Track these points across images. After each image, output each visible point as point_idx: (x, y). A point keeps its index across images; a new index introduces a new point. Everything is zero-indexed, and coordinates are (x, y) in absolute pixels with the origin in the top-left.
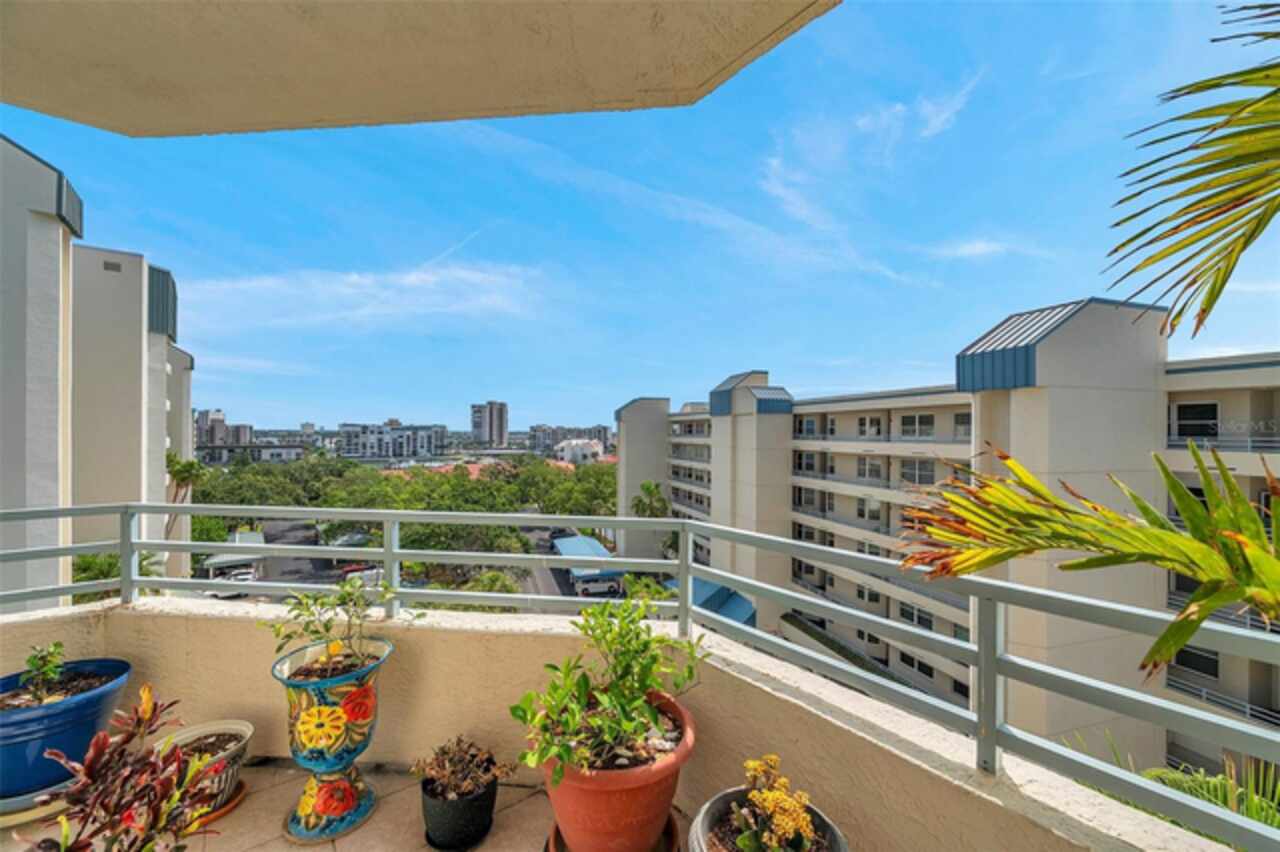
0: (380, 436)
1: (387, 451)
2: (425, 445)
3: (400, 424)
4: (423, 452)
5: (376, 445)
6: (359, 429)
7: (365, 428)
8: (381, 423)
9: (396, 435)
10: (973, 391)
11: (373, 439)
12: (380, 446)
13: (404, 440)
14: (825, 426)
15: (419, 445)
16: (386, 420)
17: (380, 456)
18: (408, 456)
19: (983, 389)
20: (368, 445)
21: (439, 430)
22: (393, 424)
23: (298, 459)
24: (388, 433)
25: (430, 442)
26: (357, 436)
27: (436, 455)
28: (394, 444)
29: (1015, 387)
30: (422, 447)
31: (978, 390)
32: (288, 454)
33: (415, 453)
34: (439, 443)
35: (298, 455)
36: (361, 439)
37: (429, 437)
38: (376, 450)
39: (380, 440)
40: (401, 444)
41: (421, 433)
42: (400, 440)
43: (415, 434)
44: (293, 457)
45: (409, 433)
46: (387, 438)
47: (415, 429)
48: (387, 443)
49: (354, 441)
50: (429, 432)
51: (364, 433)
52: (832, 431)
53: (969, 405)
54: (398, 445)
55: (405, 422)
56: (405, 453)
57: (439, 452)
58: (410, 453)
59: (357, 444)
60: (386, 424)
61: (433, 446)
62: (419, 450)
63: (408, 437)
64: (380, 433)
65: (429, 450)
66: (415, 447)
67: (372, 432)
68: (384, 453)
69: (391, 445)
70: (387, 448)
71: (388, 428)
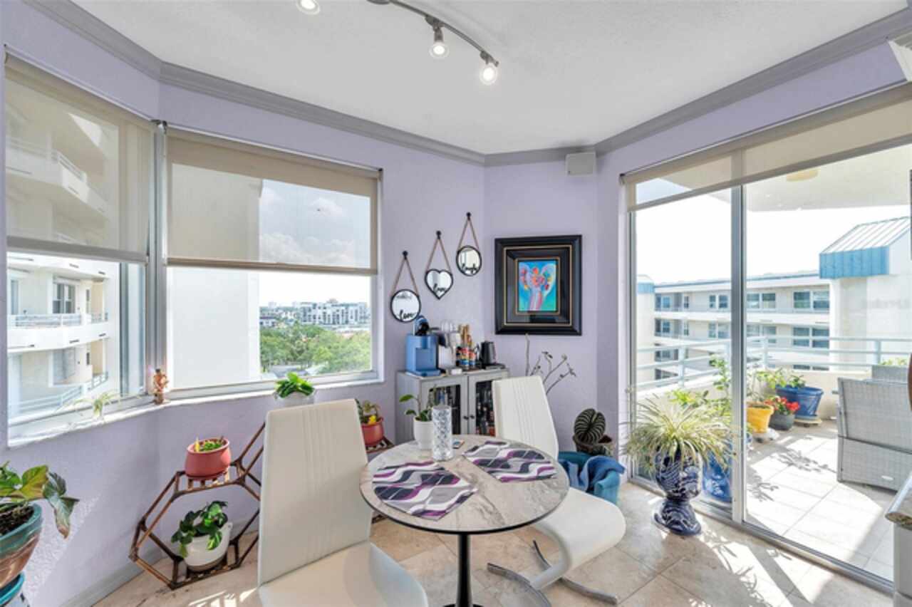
0: (324, 310)
1: (329, 321)
2: (354, 317)
3: (337, 302)
4: (352, 321)
5: (322, 317)
6: (311, 306)
7: (315, 305)
8: (325, 302)
9: (335, 309)
10: (833, 277)
11: (319, 312)
12: (324, 316)
13: (340, 313)
14: (680, 301)
15: (350, 316)
16: (328, 300)
17: (325, 324)
18: (343, 324)
19: (843, 276)
20: (317, 317)
21: (363, 305)
22: (333, 303)
23: (273, 326)
24: (329, 308)
25: (356, 315)
26: (310, 310)
27: (361, 323)
28: (334, 316)
29: (872, 274)
30: (352, 317)
31: (839, 277)
32: (267, 323)
33: (347, 322)
34: (363, 315)
35: (273, 323)
36: (313, 312)
37: (356, 311)
38: (322, 320)
39: (325, 313)
40: (338, 316)
41: (351, 308)
42: (337, 313)
43: (346, 308)
44: (270, 324)
45: (343, 308)
46: (329, 312)
47: (347, 306)
48: (329, 316)
49: (308, 314)
50: (356, 308)
51: (314, 308)
52: (687, 306)
53: (828, 286)
54: (336, 317)
55: (340, 302)
56: (341, 322)
57: (363, 321)
58: (344, 322)
59: (310, 316)
60: (328, 302)
61: (358, 317)
62: (350, 319)
63: (343, 310)
64: (325, 308)
65: (356, 320)
66: (347, 316)
67: (319, 308)
68: (327, 322)
69: (331, 317)
70: (329, 319)
71: (329, 305)
